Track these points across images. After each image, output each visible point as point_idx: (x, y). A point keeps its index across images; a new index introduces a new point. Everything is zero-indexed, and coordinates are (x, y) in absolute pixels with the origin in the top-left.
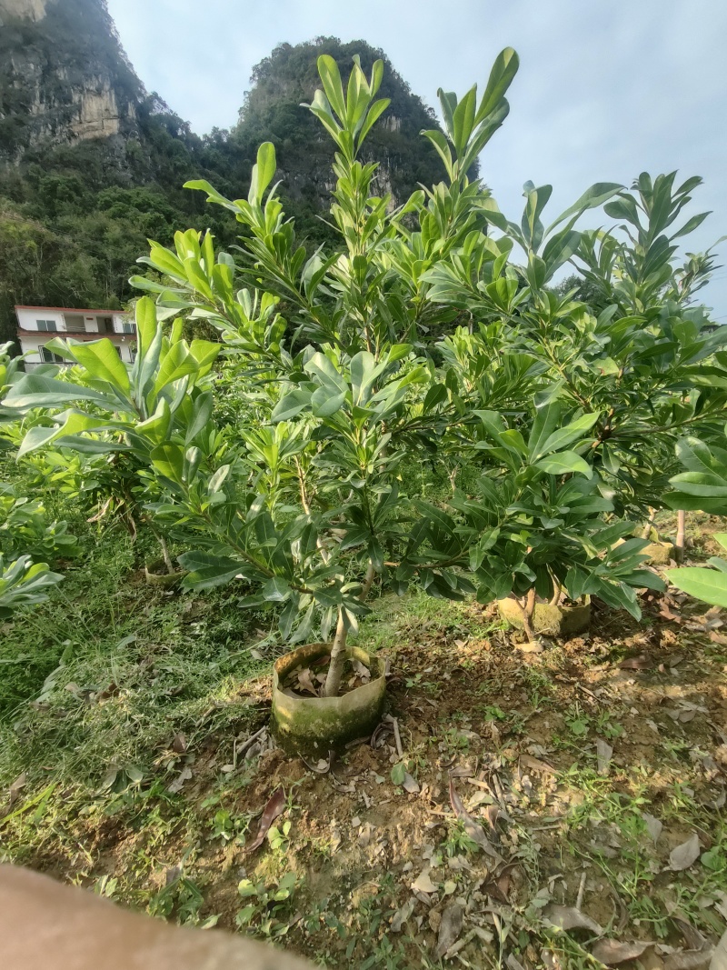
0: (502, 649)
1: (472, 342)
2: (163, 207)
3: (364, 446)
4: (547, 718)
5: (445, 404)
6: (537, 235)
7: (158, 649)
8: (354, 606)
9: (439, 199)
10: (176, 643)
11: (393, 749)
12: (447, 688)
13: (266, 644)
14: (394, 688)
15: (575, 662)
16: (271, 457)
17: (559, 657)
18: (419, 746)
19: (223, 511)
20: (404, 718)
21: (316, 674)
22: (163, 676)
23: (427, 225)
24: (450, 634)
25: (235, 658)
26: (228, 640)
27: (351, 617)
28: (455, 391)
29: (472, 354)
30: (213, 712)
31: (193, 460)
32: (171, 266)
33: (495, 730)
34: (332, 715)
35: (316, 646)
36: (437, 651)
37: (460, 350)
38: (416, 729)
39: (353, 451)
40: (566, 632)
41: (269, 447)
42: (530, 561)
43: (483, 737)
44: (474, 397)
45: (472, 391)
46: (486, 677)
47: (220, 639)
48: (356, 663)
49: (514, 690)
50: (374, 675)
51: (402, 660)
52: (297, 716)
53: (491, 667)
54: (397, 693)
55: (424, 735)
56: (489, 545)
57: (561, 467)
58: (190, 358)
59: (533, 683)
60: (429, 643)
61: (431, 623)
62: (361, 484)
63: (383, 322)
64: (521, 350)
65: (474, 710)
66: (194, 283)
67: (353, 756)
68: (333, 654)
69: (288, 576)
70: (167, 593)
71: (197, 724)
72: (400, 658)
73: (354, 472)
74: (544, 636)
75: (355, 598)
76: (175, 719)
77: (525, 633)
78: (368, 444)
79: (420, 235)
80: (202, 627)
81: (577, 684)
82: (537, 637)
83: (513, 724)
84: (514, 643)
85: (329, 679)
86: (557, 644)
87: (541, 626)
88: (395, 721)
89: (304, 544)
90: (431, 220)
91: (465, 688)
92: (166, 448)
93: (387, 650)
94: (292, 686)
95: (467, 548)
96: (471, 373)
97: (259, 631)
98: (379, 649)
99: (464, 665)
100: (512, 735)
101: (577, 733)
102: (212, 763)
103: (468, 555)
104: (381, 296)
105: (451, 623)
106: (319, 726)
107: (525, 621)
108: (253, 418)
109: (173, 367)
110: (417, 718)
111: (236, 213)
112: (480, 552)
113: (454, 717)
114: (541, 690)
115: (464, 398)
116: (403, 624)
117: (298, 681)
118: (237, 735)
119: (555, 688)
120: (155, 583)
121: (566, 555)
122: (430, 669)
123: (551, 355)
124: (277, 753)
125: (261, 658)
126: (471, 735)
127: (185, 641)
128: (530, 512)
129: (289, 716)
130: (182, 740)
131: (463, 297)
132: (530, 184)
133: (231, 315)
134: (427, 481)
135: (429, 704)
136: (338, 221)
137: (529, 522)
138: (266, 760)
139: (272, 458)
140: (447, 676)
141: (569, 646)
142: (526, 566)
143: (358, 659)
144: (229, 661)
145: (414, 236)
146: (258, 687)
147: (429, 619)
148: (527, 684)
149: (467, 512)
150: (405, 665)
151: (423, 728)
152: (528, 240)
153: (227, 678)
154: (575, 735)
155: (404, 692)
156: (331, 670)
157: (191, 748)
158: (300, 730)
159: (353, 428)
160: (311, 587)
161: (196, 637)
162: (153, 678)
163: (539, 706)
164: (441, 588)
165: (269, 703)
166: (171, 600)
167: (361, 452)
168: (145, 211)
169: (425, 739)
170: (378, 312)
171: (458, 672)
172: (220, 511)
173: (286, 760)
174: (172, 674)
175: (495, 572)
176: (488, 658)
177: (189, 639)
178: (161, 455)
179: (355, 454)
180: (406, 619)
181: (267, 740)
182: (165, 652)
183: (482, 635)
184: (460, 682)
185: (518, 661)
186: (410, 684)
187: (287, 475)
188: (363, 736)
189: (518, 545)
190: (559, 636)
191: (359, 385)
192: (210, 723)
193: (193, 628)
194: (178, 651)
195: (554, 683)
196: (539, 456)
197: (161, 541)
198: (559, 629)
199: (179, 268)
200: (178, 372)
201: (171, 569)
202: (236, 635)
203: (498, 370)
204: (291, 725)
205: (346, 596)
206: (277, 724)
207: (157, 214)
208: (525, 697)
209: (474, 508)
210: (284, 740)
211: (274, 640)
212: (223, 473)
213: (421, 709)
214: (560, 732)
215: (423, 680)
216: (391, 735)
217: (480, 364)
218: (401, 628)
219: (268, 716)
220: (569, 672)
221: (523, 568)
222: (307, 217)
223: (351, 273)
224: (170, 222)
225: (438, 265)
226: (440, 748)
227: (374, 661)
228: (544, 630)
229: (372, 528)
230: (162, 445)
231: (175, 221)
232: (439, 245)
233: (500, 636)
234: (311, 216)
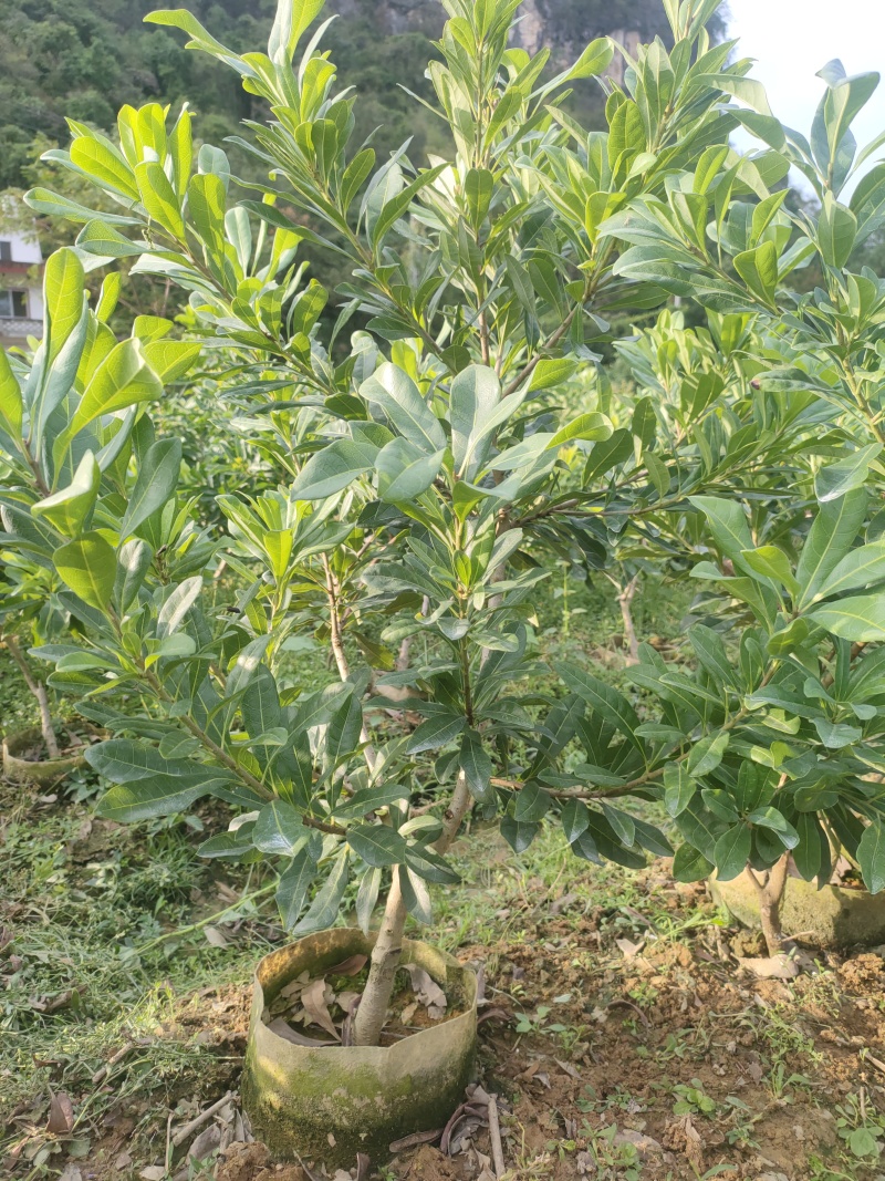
0: (713, 966)
1: (689, 344)
2: (74, 14)
3: (468, 552)
4: (800, 1118)
5: (628, 467)
6: (842, 158)
7: (20, 913)
8: (425, 865)
9: (648, 74)
10: (57, 904)
11: (485, 1160)
12: (600, 1041)
13: (236, 916)
14: (493, 1031)
15: (861, 1004)
16: (278, 554)
17: (828, 991)
18: (539, 1159)
19: (184, 670)
20: (510, 1096)
21: (337, 991)
22: (30, 970)
23: (622, 122)
24: (608, 928)
25: (171, 940)
26: (160, 903)
27: (417, 884)
28: (649, 440)
29: (687, 367)
30: (129, 1057)
31: (133, 566)
32: (107, 171)
33: (693, 1136)
34: (365, 1083)
35: (340, 934)
36: (581, 959)
37: (663, 360)
38: (534, 1120)
39: (444, 560)
40: (846, 943)
41: (276, 536)
42: (784, 802)
43: (668, 1149)
44: (687, 454)
45: (684, 443)
46: (679, 1022)
47: (144, 899)
48: (418, 974)
49: (736, 1054)
50: (455, 1004)
51: (511, 973)
52: (297, 1079)
53: (691, 1003)
54: (497, 1042)
55: (549, 1135)
56: (706, 767)
57: (865, 626)
58: (144, 373)
59: (775, 1043)
60: (565, 941)
61: (571, 898)
62: (458, 632)
63: (515, 300)
64: (796, 383)
65: (653, 1091)
66: (151, 206)
67: (404, 1169)
68: (377, 956)
69: (300, 798)
70: (44, 799)
71: (95, 1077)
72: (506, 968)
73: (445, 605)
74: (800, 945)
75: (429, 849)
76: (53, 1065)
77: (762, 937)
78: (477, 551)
79: (607, 138)
80: (109, 872)
81: (865, 1052)
82: (785, 947)
83: (730, 1127)
84: (738, 955)
85: (365, 1006)
86: (825, 964)
87: (796, 924)
88: (491, 1101)
89: (333, 735)
90: (630, 114)
91: (637, 1043)
92: (86, 545)
93: (479, 949)
94: (288, 1013)
95: (661, 764)
96: (685, 408)
97: (223, 887)
98: (463, 945)
99: (636, 995)
100: (728, 1148)
101: (859, 1154)
102: (123, 1158)
103: (660, 778)
104: (515, 246)
105: (611, 904)
106: (338, 1101)
107: (764, 913)
108: (233, 454)
109: (110, 388)
110: (535, 1097)
111: (244, 75)
112: (686, 778)
113: (611, 1101)
114: (790, 1059)
115: (666, 458)
116: (511, 895)
117: (300, 1005)
118: (173, 1105)
119: (819, 1057)
120: (20, 777)
121: (859, 795)
122: (565, 998)
123: (855, 393)
124: (253, 1150)
125: (224, 945)
126: (645, 1142)
127: (74, 899)
128: (794, 707)
129: (282, 1078)
130: (65, 1107)
131: (687, 272)
132: (836, 67)
133: (218, 271)
134: (573, 602)
135: (561, 1071)
136: (441, 95)
137: (790, 727)
138: (230, 1164)
139: (278, 557)
140: (599, 1014)
141: (850, 970)
142: (779, 816)
143: (422, 966)
144: (160, 946)
145: (594, 141)
146: (219, 1007)
147: (567, 889)
148: (761, 1044)
149: (663, 695)
150: (516, 986)
151: (547, 1120)
152: (824, 168)
153: (157, 986)
154: (853, 1156)
155: (510, 1042)
156: (370, 989)
157: (82, 1125)
158: (301, 1107)
159: (449, 518)
160: (341, 822)
161: (97, 893)
162: (10, 972)
163: (785, 1093)
164: (601, 837)
165: (240, 1045)
166: (51, 812)
167: (461, 565)
168: (39, 19)
169: (551, 1145)
170: (507, 281)
171: (622, 1008)
172: (178, 668)
173: (269, 1165)
174: (49, 967)
175: (714, 821)
176: (685, 983)
177: (82, 895)
178: (75, 559)
179: (448, 566)
180: (518, 884)
181: (234, 1122)
182: (34, 919)
183: (673, 933)
184: (626, 1030)
185: (746, 993)
186: (524, 1027)
187: (305, 588)
188: (425, 1129)
189: (764, 771)
190: (830, 948)
191: (466, 431)
192: (122, 1077)
193: (91, 875)
194: (61, 918)
195: (816, 1047)
196: (818, 597)
197: (38, 692)
198: (831, 933)
199: (124, 177)
200: (118, 397)
201: (53, 750)
202: (176, 894)
203: (739, 406)
204: (284, 1097)
205: (411, 843)
206: (256, 1092)
207: (63, 26)
208: (756, 1070)
209: (678, 689)
210: (267, 1124)
211: (252, 908)
212: (189, 591)
213: (544, 1080)
214: (826, 1150)
215: (550, 1019)
216: (482, 1131)
217: (704, 391)
218: (510, 904)
219: (237, 1071)
220: (847, 1025)
221: (771, 818)
222: (360, 46)
223: (459, 200)
224: (86, 42)
225: (640, 203)
226: (581, 1166)
227: (457, 973)
228: (803, 934)
229: (469, 711)
230: (78, 539)
231: (96, 41)
232: (642, 163)
233: (712, 939)
234: (371, 46)
